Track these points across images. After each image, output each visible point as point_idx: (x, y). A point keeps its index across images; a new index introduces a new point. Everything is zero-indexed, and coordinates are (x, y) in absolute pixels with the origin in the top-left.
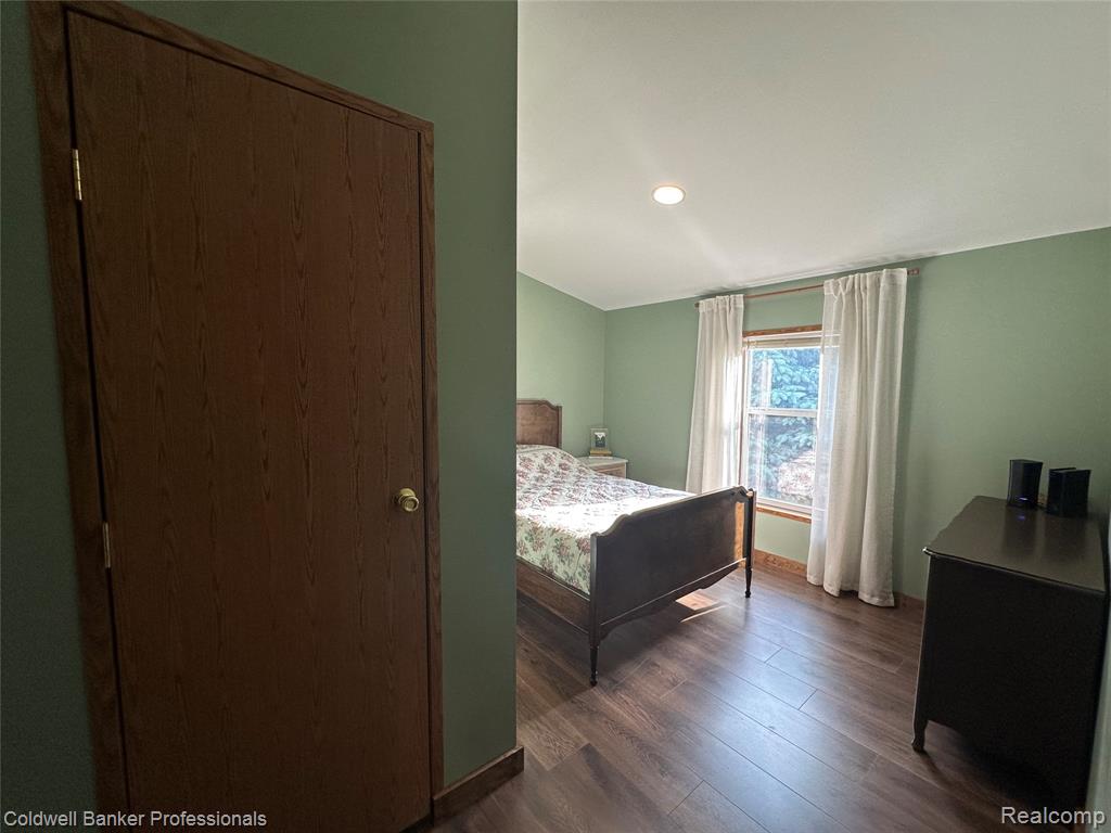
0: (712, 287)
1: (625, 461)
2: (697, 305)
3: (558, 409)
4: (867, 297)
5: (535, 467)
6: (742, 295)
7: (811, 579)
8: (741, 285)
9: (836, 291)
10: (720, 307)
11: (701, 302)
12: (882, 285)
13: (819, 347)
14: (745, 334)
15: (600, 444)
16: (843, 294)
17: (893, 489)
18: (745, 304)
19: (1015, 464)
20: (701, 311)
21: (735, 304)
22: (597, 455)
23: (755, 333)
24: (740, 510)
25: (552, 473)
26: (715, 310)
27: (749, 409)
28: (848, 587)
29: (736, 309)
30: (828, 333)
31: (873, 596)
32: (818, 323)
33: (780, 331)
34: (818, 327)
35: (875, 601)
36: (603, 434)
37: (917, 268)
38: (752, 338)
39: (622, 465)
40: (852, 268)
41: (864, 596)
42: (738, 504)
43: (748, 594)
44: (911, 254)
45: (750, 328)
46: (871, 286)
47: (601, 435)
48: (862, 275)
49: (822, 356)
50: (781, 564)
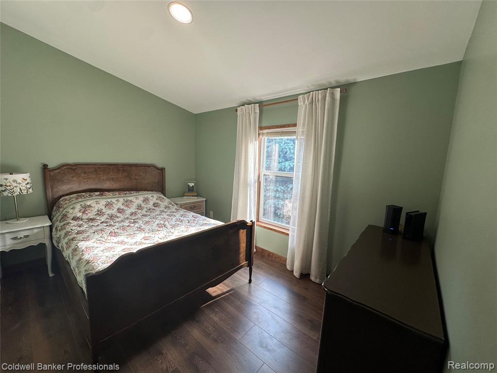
0: (244, 100)
1: (205, 199)
2: (236, 110)
3: (162, 170)
4: (319, 105)
5: (134, 206)
6: (258, 105)
7: (288, 267)
8: (258, 98)
9: (304, 102)
10: (247, 111)
11: (238, 108)
12: (327, 98)
13: (295, 137)
14: (261, 128)
15: (191, 190)
16: (307, 104)
17: (329, 219)
18: (259, 109)
19: (389, 207)
20: (238, 114)
21: (254, 110)
22: (188, 196)
23: (266, 128)
24: (243, 234)
25: (145, 209)
26: (245, 113)
27: (264, 171)
28: (305, 272)
29: (255, 113)
30: (299, 129)
31: (316, 278)
32: (295, 123)
33: (277, 127)
34: (295, 125)
35: (317, 281)
36: (193, 184)
37: (346, 88)
38: (265, 131)
39: (203, 201)
40: (312, 88)
41: (312, 278)
42: (241, 231)
43: (250, 281)
44: (343, 79)
45: (264, 125)
46: (321, 98)
47: (191, 185)
48: (317, 92)
49: (296, 141)
50: (276, 258)
